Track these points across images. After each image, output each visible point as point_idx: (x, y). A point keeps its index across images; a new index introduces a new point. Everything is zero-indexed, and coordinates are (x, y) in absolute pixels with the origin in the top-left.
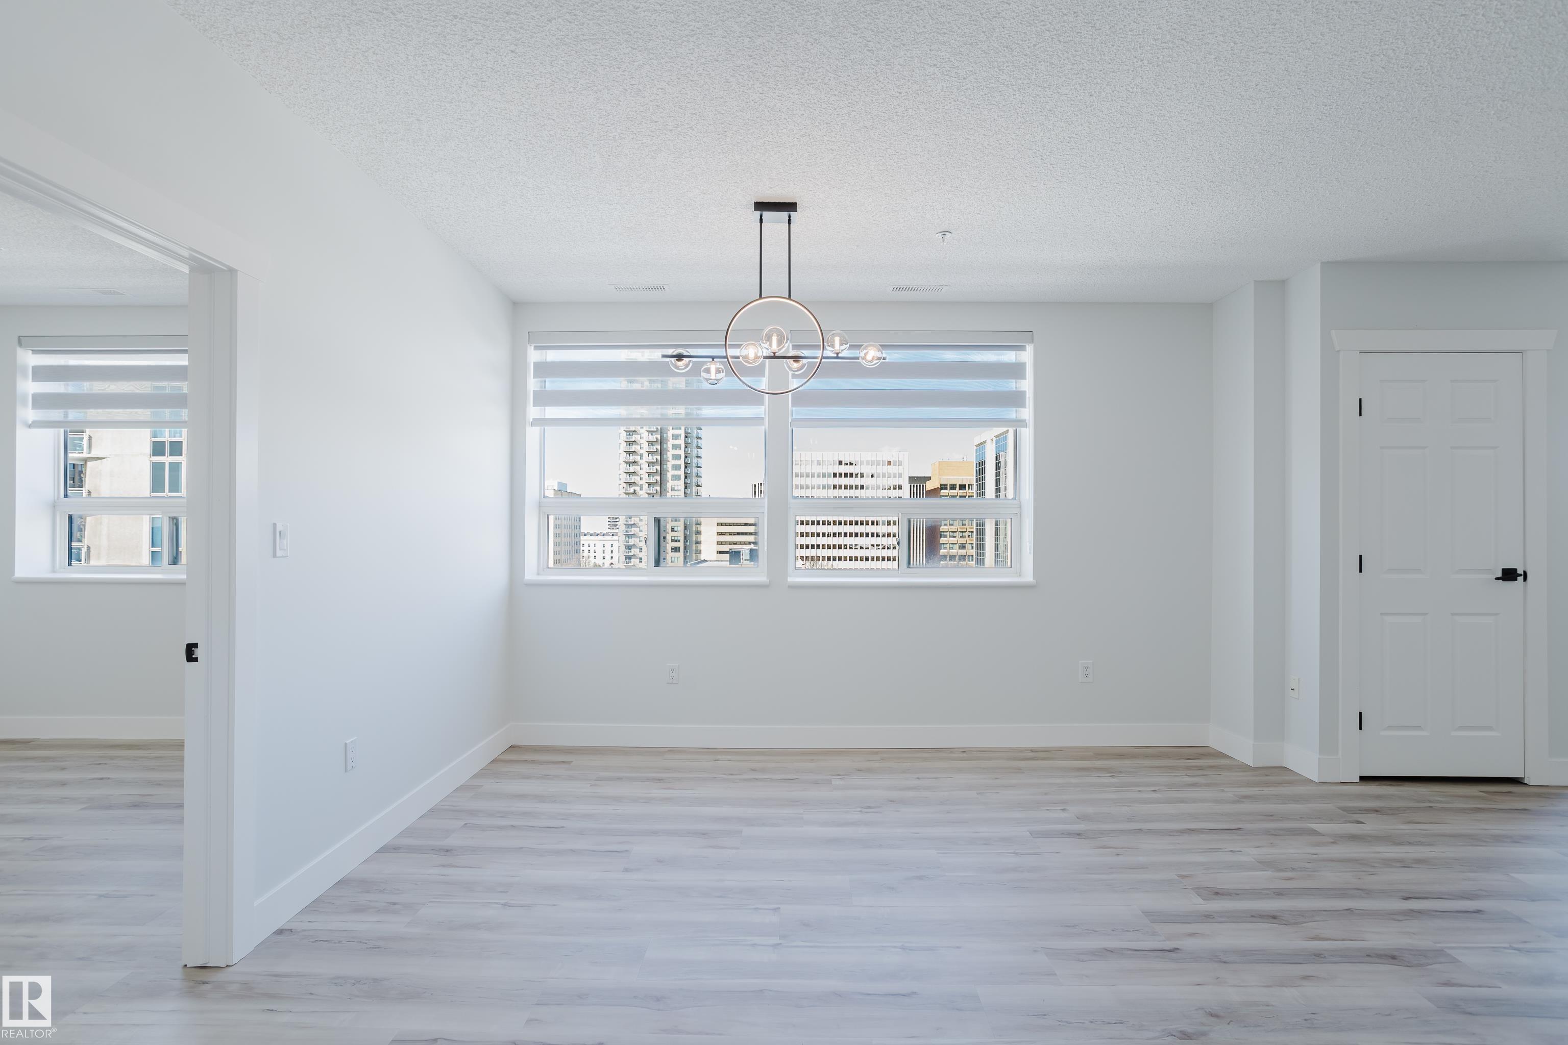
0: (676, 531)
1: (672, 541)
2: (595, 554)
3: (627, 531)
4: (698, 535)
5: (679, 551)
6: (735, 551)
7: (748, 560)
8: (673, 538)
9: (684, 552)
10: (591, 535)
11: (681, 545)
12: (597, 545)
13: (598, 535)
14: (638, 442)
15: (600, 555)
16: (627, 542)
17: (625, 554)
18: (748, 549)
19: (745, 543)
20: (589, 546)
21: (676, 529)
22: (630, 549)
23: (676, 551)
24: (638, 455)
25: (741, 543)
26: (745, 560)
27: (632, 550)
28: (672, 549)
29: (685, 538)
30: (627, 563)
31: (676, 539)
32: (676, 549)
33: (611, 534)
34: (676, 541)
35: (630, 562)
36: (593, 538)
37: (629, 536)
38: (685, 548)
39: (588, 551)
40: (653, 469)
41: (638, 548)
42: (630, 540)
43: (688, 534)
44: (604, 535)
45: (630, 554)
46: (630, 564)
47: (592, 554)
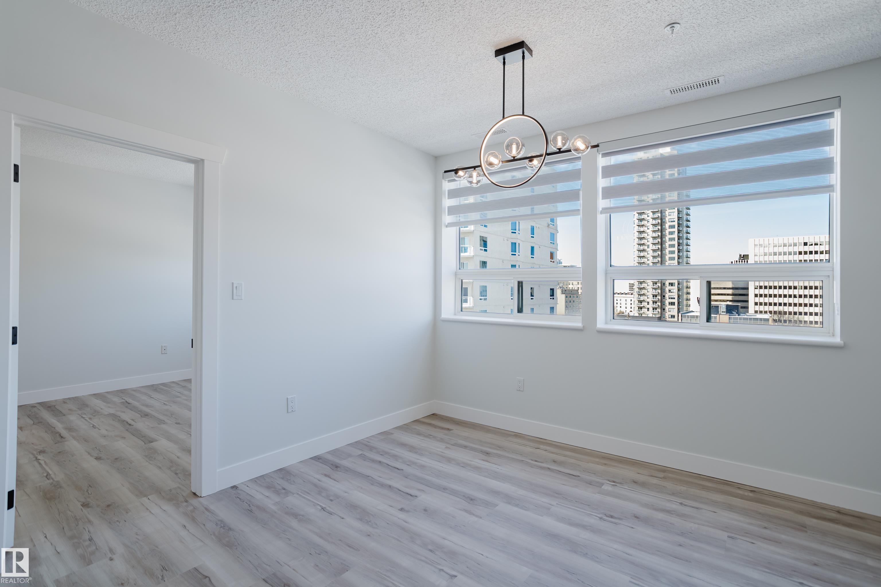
0: (672, 292)
1: (669, 299)
2: (621, 305)
3: (639, 292)
4: (688, 295)
5: (674, 305)
6: (714, 306)
7: (725, 312)
8: (670, 297)
9: (678, 306)
10: (618, 294)
11: (676, 301)
12: (622, 300)
13: (622, 294)
14: (646, 238)
15: (623, 306)
16: (639, 299)
17: (638, 306)
18: (725, 305)
19: (724, 301)
20: (617, 300)
21: (672, 291)
22: (641, 303)
23: (672, 305)
24: (646, 246)
25: (721, 301)
26: (722, 312)
27: (643, 303)
28: (669, 303)
29: (679, 297)
30: (639, 311)
31: (672, 297)
32: (672, 304)
33: (630, 294)
34: (672, 298)
35: (641, 311)
36: (619, 295)
37: (641, 295)
38: (679, 303)
39: (616, 303)
40: (656, 254)
41: (646, 302)
42: (641, 297)
43: (681, 294)
44: (626, 294)
45: (641, 306)
46: (641, 312)
47: (619, 305)
